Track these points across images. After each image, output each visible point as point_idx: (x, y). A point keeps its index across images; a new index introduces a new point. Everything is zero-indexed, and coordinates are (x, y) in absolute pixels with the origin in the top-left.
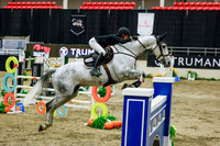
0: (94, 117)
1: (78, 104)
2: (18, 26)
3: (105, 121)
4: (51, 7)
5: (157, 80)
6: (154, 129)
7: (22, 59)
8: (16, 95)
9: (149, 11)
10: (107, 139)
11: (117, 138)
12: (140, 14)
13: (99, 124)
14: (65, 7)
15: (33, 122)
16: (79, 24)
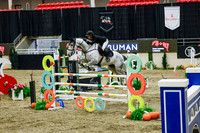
0: (131, 109)
1: (115, 98)
2: (49, 25)
3: (143, 113)
4: (79, 6)
5: (189, 70)
6: (192, 118)
7: (57, 57)
8: (55, 92)
9: (175, 5)
10: (146, 129)
11: (156, 128)
12: (165, 8)
13: (137, 116)
14: (93, 5)
15: (74, 117)
16: (108, 20)
